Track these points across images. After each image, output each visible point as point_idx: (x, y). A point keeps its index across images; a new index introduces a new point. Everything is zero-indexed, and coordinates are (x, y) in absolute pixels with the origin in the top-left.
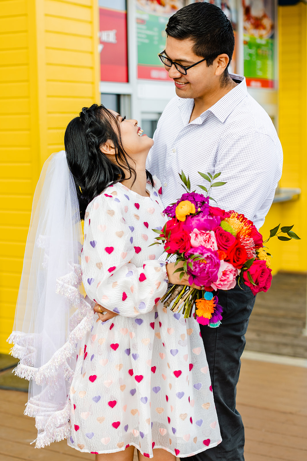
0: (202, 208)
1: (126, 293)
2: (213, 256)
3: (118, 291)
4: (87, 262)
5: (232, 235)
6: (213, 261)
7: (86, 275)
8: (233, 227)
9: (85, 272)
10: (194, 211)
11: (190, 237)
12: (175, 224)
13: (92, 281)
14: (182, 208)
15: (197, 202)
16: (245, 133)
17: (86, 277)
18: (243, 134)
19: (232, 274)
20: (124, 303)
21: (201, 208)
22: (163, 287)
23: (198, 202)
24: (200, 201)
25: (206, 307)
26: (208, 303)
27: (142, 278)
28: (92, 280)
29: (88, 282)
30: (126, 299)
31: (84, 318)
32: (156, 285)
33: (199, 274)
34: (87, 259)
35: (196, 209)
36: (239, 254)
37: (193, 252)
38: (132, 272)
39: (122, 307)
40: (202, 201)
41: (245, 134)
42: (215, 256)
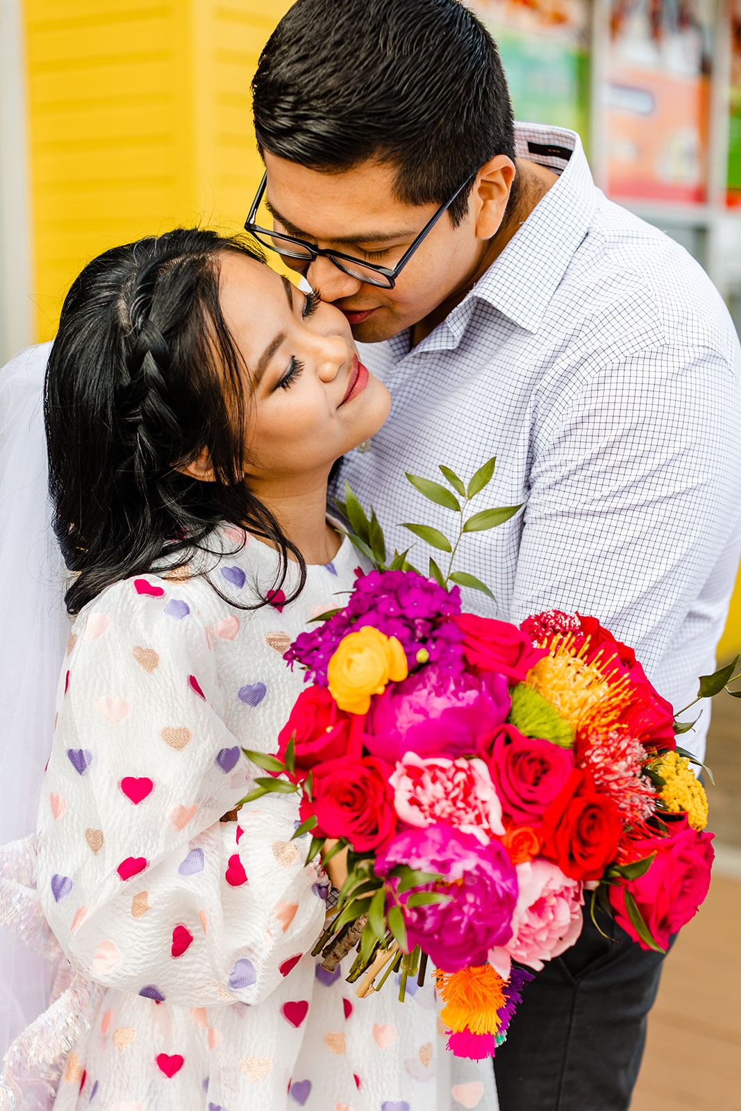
0: (433, 647)
1: (188, 928)
2: (486, 866)
3: (153, 931)
4: (56, 817)
5: (557, 747)
6: (489, 889)
7: (50, 862)
8: (559, 703)
9: (45, 847)
10: (401, 673)
11: (392, 790)
12: (329, 729)
13: (64, 890)
14: (353, 665)
15: (413, 620)
16: (621, 357)
17: (47, 866)
18: (616, 361)
19: (567, 900)
20: (180, 963)
21: (429, 650)
22: (309, 916)
23: (418, 618)
24: (426, 614)
25: (475, 994)
26: (477, 979)
27: (236, 874)
28: (67, 884)
29: (53, 889)
30: (187, 947)
31: (62, 993)
32: (279, 917)
33: (436, 937)
34: (55, 803)
35: (410, 655)
36: (590, 828)
37: (407, 854)
38: (199, 850)
39: (174, 980)
40: (431, 612)
41: (623, 361)
42: (494, 868)
